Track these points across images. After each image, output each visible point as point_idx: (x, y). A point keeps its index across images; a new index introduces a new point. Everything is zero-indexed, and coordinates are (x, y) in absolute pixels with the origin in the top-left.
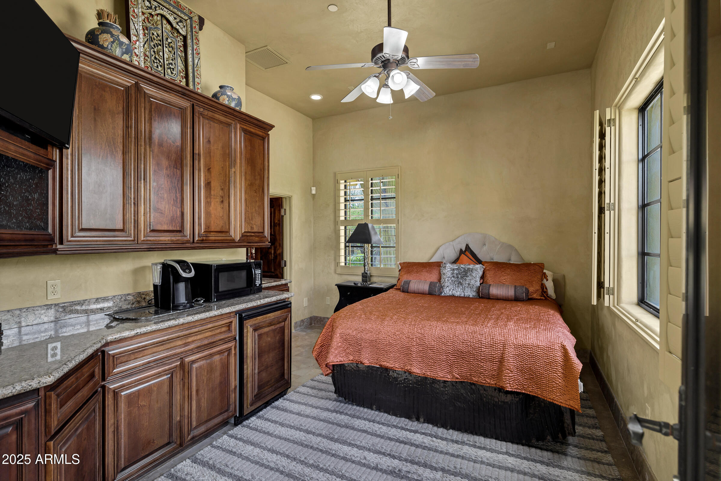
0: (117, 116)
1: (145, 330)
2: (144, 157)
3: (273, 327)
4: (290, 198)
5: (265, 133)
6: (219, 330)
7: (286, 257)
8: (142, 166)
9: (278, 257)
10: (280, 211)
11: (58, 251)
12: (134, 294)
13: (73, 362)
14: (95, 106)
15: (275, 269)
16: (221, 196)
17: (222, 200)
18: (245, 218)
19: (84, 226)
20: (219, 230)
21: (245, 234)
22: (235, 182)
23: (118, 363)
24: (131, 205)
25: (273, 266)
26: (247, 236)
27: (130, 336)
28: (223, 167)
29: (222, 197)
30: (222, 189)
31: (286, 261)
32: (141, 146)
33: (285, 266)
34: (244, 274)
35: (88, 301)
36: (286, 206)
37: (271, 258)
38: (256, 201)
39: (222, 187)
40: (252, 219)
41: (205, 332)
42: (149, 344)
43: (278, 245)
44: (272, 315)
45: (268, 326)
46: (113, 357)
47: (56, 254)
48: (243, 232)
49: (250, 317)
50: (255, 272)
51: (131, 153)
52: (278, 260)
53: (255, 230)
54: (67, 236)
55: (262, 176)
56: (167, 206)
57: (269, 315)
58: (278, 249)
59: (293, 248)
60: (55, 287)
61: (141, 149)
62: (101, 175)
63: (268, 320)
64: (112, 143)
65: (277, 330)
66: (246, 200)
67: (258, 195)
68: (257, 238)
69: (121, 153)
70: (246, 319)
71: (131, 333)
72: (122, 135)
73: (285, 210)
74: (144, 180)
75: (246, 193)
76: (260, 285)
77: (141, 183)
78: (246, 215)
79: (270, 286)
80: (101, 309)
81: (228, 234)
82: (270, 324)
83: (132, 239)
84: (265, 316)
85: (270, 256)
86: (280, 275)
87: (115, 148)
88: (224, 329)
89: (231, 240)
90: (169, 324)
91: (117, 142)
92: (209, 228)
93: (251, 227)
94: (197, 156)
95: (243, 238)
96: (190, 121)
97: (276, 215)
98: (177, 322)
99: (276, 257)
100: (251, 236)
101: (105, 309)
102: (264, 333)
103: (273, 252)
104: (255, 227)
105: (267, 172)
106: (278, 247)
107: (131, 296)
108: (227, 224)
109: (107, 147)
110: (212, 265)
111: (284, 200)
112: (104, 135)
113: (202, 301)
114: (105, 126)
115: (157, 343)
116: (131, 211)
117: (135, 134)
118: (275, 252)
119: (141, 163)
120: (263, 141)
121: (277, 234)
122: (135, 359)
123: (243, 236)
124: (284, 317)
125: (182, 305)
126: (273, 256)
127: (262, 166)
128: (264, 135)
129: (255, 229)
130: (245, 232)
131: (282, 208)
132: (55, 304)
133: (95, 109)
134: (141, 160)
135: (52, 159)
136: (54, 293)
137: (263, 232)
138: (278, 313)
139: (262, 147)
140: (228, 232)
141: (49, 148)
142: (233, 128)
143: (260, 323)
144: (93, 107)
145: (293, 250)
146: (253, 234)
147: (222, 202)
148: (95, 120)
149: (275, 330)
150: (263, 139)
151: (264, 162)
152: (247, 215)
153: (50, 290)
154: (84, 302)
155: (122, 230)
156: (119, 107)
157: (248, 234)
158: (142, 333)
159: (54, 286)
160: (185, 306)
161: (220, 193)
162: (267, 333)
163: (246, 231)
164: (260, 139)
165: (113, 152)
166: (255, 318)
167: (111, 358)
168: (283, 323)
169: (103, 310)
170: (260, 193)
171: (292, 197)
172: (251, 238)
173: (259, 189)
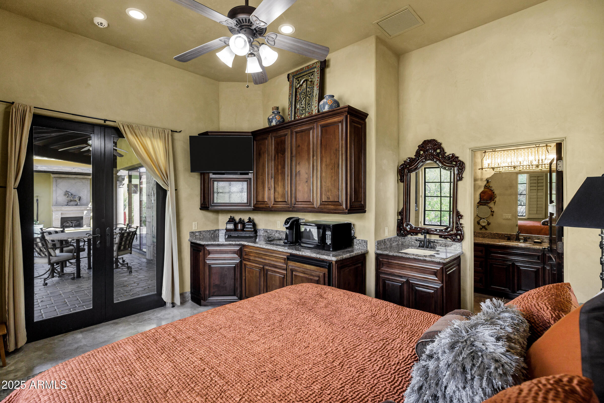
29: (307, 179)
30: (307, 174)
38: (332, 177)
39: (307, 172)
40: (328, 191)
44: (308, 267)
48: (322, 201)
55: (338, 154)
57: (306, 265)
63: (303, 269)
66: (323, 177)
67: (334, 171)
68: (333, 207)
88: (282, 261)
89: (312, 207)
92: (299, 199)
102: (299, 276)
104: (330, 197)
112: (261, 163)
114: (262, 159)
123: (322, 204)
124: (317, 273)
129: (331, 199)
133: (259, 154)
137: (338, 202)
139: (337, 131)
140: (310, 202)
143: (296, 267)
146: (330, 203)
147: (307, 182)
148: (259, 158)
149: (308, 279)
150: (340, 122)
152: (324, 188)
157: (326, 203)
163: (325, 200)
164: (336, 125)
166: (295, 263)
168: (317, 278)
170: (336, 169)
171: (566, 140)
172: (327, 206)
173: (335, 166)
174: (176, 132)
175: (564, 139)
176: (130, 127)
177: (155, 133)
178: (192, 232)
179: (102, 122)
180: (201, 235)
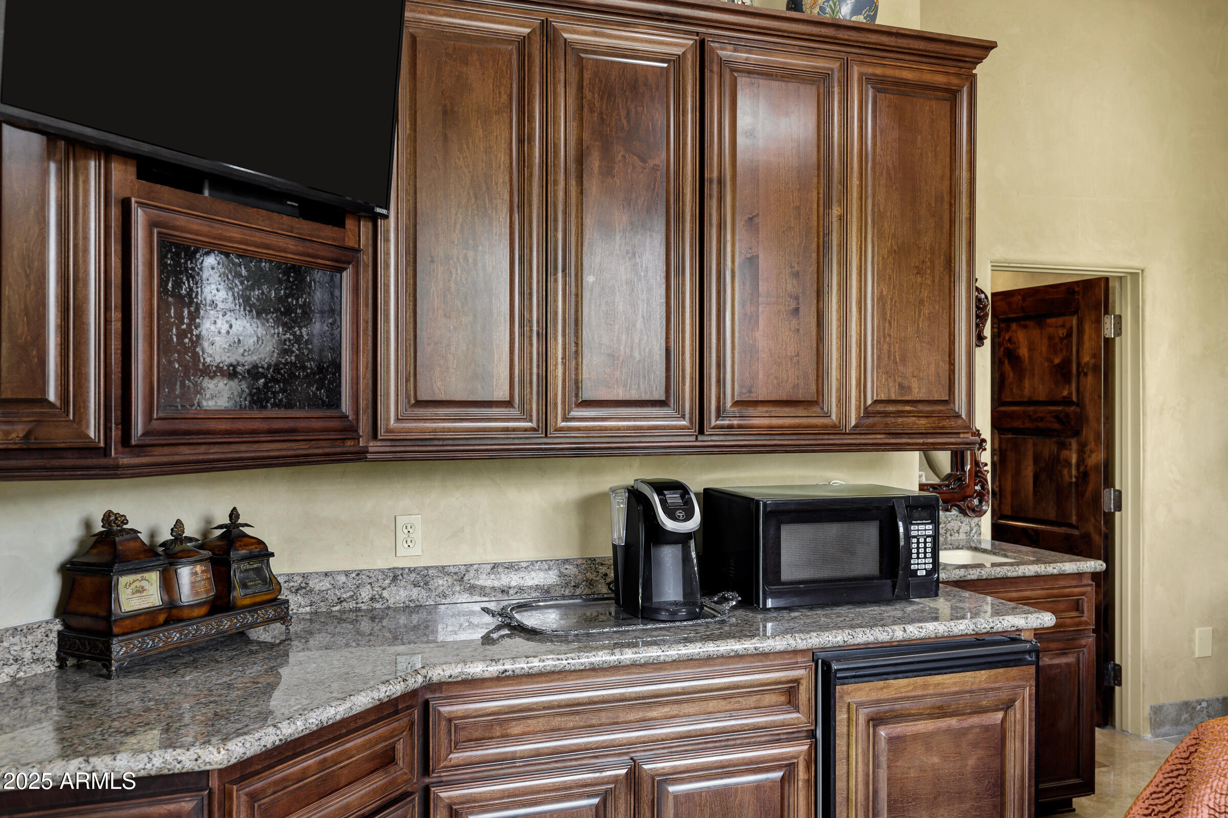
0: (495, 118)
1: (525, 666)
2: (565, 213)
3: (953, 722)
4: (1135, 277)
5: (957, 75)
6: (755, 698)
7: (1124, 478)
8: (560, 236)
9: (1092, 478)
10: (1098, 322)
11: (368, 452)
12: (580, 562)
13: (299, 723)
14: (445, 106)
15: (1080, 517)
16: (791, 296)
17: (793, 306)
18: (879, 358)
19: (422, 396)
20: (785, 398)
21: (879, 408)
22: (844, 246)
23: (462, 738)
24: (531, 338)
25: (1073, 505)
26: (886, 414)
27: (487, 675)
28: (798, 208)
29: (797, 298)
30: (796, 275)
31: (1120, 492)
32: (556, 183)
33: (1119, 507)
34: (870, 533)
35: (475, 567)
36: (1122, 305)
37: (1067, 478)
38: (922, 302)
39: (797, 268)
40: (904, 359)
41: (705, 699)
42: (537, 703)
43: (1091, 437)
44: (949, 682)
45: (932, 716)
46: (450, 720)
47: (365, 459)
48: (869, 402)
49: (861, 676)
50: (907, 531)
51: (530, 205)
52: (1090, 488)
53: (918, 393)
54: (388, 419)
55: (946, 216)
56: (624, 337)
57: (938, 678)
58: (1092, 452)
59: (1149, 448)
60: (411, 531)
61: (555, 192)
62: (459, 271)
63: (932, 695)
64: (484, 189)
65: (970, 736)
66: (881, 300)
67: (929, 282)
68: (923, 421)
69: (504, 211)
70: (845, 680)
71: (490, 669)
72: (508, 164)
73: (1119, 319)
74: (564, 270)
75: (880, 276)
76: (929, 573)
77: (556, 281)
78: (880, 350)
79: (1009, 574)
80: (503, 591)
81: (817, 409)
82: (941, 712)
83: (533, 424)
84: (920, 680)
85: (1065, 472)
86: (1097, 539)
87: (491, 200)
88: (769, 699)
89: (825, 427)
90: (593, 659)
91: (497, 184)
92: (750, 392)
93: (901, 386)
94: (715, 187)
95: (871, 421)
96: (694, 90)
97: (1086, 338)
98: (613, 658)
99: (1084, 476)
100: (900, 414)
101: (511, 592)
102: (916, 737)
103: (1074, 460)
104: (914, 384)
105: (965, 200)
106: (1092, 445)
107: (571, 567)
108: (812, 378)
109: (473, 200)
110: (758, 502)
111: (1114, 285)
112: (466, 170)
113: (734, 603)
114: (468, 148)
115: (560, 706)
116: (531, 353)
117: (541, 156)
118: (1081, 461)
119: (556, 230)
120: (948, 104)
121: (1087, 400)
122: (503, 736)
123: (868, 413)
124: (1004, 695)
125: (667, 610)
126: (1074, 472)
127: (947, 183)
128: (955, 81)
129: (916, 391)
130: (876, 402)
131: (1106, 312)
132: (409, 568)
133: (445, 113)
134: (556, 220)
135: (357, 246)
136: (409, 543)
137: (948, 402)
138: (980, 678)
139: (944, 124)
140: (813, 402)
141: (350, 223)
142: (836, 84)
143: (895, 700)
144: (440, 108)
145: (1148, 456)
146: (907, 408)
147: (797, 310)
148: (446, 138)
149: (962, 733)
150: (952, 95)
151: (952, 170)
152: (886, 347)
153: (401, 536)
154: (467, 571)
155: (509, 404)
156: (500, 97)
157: (891, 408)
158: (518, 672)
159: (409, 529)
160: (674, 613)
161: (789, 287)
162: (925, 739)
163: (883, 397)
164: (937, 99)
165: (485, 209)
166: (881, 683)
167: (444, 723)
168: (1000, 715)
169: (508, 593)
170: (937, 273)
171: (1145, 274)
172: (900, 420)
173: (932, 262)
175: (1140, 271)
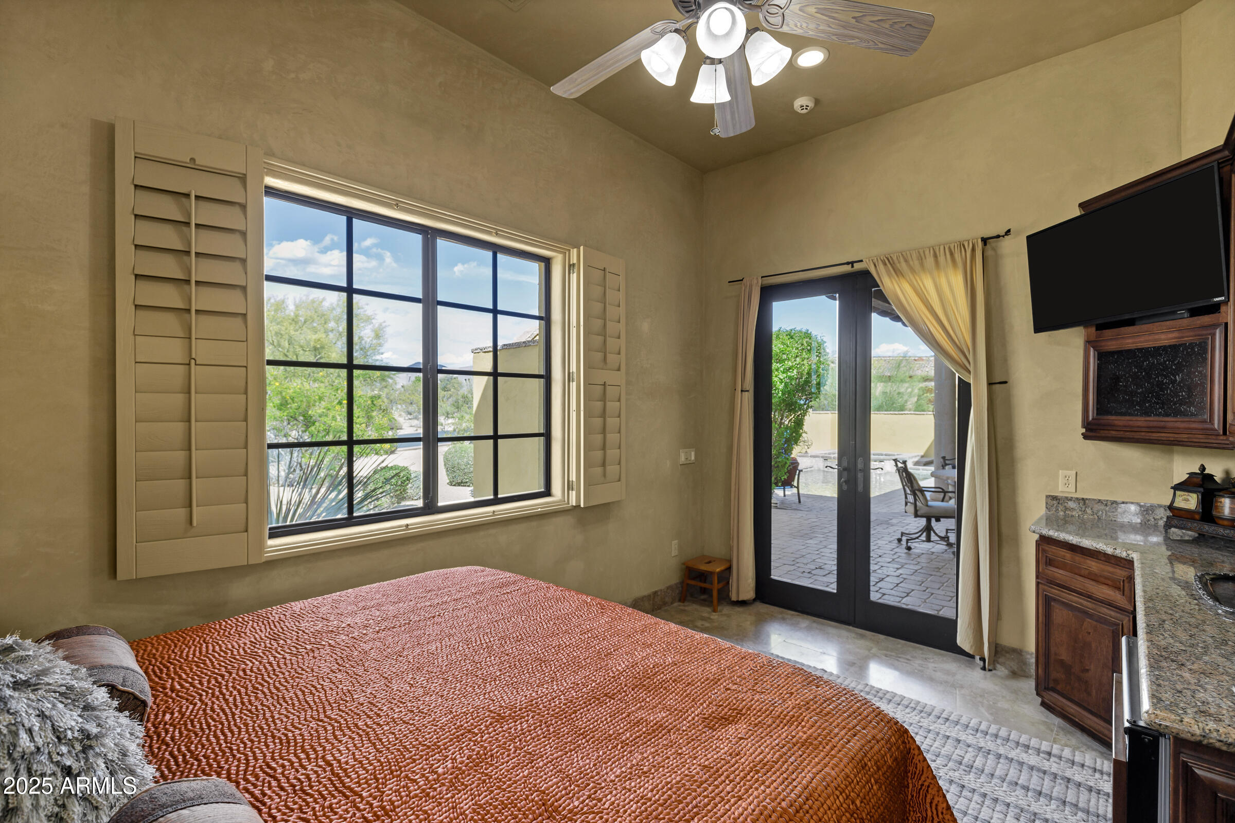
141: (1224, 308)
174: (998, 236)
176: (889, 262)
177: (942, 259)
178: (1054, 498)
179: (847, 269)
180: (1089, 511)
